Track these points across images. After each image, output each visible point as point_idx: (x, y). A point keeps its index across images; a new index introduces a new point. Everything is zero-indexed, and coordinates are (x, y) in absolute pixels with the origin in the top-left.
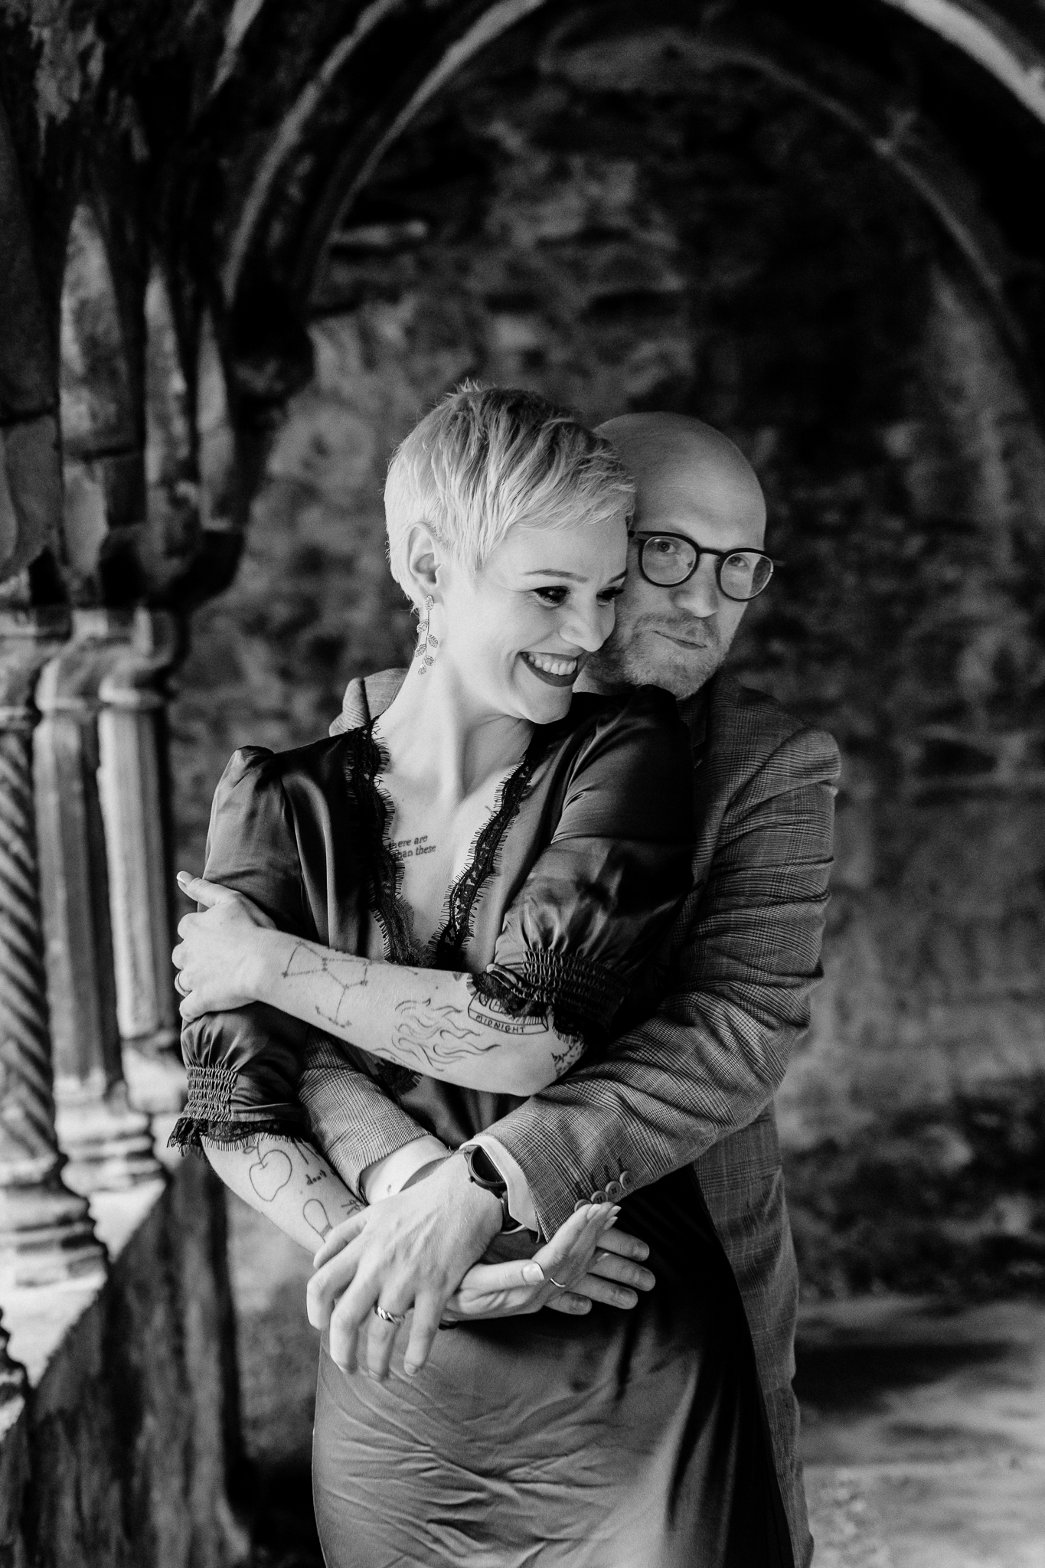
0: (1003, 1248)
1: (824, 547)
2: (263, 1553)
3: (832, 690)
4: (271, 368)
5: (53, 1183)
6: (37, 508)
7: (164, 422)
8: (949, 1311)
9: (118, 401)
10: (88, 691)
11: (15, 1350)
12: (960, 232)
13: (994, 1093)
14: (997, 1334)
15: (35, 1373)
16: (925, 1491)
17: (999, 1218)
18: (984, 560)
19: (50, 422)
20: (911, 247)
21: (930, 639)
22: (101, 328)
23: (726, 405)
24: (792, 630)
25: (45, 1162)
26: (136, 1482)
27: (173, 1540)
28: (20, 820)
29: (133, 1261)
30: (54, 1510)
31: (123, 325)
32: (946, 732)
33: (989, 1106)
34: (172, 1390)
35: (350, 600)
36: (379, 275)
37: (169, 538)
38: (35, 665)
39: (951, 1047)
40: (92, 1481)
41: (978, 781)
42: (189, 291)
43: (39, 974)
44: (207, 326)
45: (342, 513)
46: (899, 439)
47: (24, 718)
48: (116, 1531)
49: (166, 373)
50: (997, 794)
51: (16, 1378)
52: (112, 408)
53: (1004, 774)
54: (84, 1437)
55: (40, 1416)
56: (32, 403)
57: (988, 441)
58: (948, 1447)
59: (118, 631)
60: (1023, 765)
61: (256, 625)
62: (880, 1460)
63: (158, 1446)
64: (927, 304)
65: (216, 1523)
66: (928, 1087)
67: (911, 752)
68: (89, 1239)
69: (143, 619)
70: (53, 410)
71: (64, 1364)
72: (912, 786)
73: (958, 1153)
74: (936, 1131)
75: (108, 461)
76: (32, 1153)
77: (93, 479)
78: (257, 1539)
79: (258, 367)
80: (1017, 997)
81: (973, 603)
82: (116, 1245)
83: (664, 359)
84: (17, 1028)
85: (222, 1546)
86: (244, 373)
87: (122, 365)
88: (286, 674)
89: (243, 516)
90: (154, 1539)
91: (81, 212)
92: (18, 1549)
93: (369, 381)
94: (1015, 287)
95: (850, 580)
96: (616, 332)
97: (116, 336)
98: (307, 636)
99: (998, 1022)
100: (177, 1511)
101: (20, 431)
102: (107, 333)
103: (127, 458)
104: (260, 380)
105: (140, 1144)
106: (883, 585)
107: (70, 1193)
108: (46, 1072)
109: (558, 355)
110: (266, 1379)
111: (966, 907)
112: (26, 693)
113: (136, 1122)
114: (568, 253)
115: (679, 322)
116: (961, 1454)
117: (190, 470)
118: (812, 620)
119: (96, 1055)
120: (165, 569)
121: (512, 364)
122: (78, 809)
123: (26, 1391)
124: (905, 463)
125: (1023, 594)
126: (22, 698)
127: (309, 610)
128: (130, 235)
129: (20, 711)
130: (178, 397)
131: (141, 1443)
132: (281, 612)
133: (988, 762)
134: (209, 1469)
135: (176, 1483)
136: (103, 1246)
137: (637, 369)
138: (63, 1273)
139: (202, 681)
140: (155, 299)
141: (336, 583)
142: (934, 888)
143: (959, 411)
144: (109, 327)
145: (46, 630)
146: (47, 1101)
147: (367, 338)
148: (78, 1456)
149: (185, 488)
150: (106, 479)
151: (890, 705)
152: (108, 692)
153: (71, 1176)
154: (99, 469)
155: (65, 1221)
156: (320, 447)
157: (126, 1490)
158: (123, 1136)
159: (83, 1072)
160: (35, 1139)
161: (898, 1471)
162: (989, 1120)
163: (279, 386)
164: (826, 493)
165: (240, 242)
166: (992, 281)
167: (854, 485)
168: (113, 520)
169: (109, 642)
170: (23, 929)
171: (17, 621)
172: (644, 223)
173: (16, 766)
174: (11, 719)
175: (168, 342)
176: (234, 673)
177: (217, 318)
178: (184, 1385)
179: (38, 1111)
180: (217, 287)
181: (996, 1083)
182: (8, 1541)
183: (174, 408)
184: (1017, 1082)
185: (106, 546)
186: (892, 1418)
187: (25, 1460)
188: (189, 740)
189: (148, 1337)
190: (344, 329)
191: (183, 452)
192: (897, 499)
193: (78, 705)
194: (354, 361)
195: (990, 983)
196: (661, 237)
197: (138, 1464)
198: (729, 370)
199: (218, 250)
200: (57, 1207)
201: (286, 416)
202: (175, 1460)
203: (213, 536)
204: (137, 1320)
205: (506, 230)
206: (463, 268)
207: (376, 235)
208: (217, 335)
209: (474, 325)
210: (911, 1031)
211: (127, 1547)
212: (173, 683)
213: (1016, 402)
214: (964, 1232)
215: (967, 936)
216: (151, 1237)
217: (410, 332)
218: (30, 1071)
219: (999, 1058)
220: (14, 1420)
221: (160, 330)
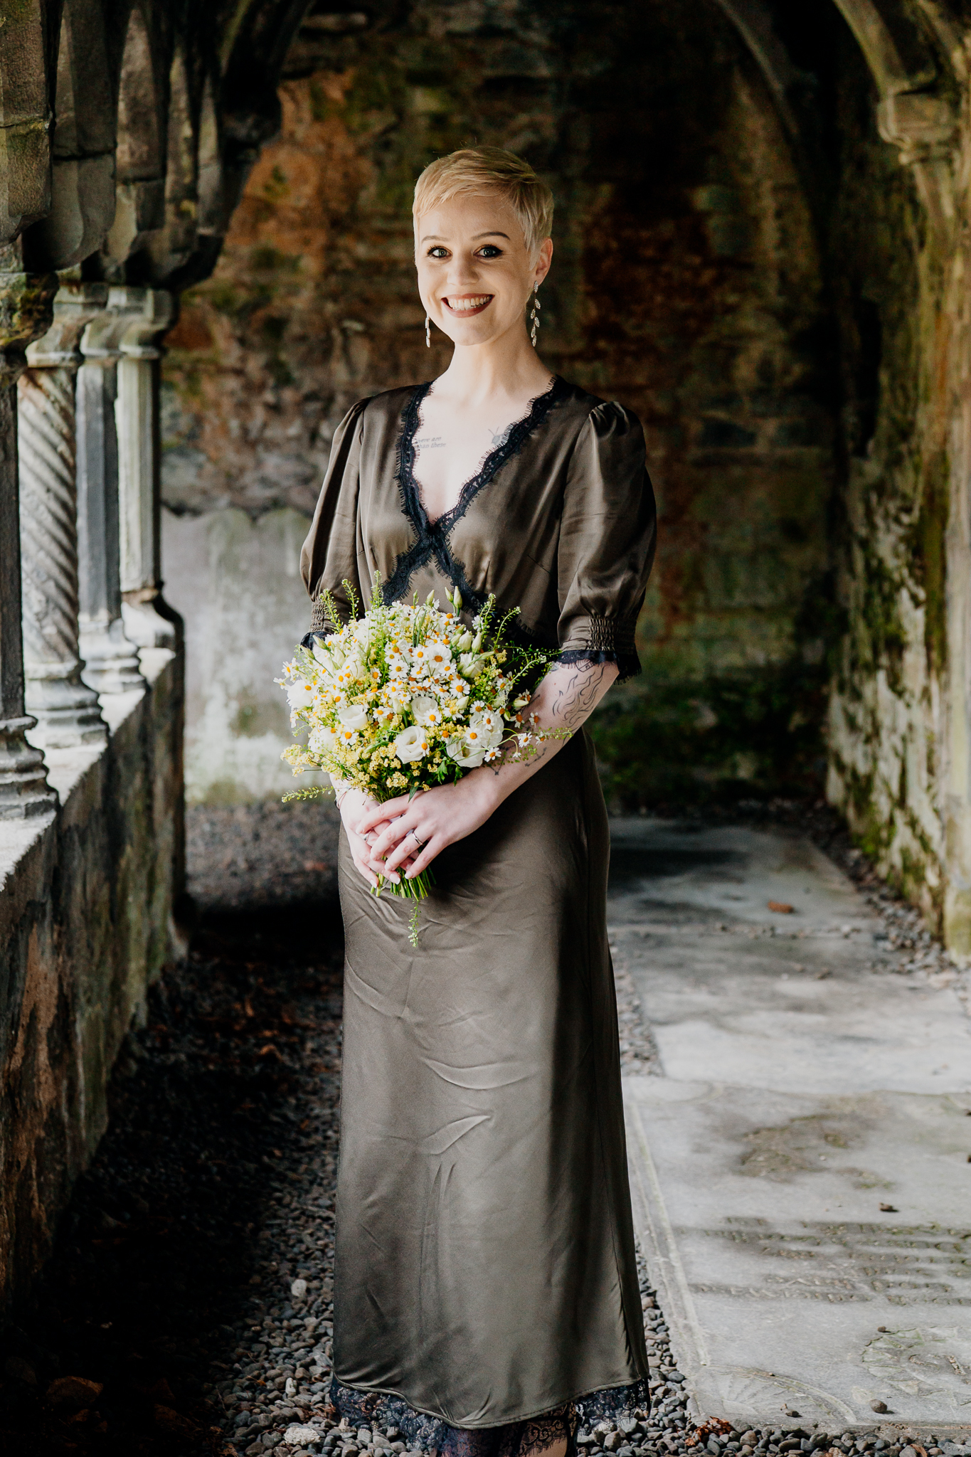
0: (735, 789)
1: (642, 273)
2: (196, 956)
3: (640, 380)
4: (250, 121)
5: (74, 679)
6: (97, 216)
7: (177, 158)
8: (692, 830)
9: (149, 143)
10: (111, 345)
11: (52, 781)
12: (756, 48)
13: (736, 677)
14: (725, 846)
15: (63, 798)
16: (661, 942)
17: (734, 767)
18: (758, 291)
19: (109, 159)
20: (720, 57)
21: (714, 346)
22: (141, 92)
23: (575, 167)
24: (615, 333)
25: (70, 664)
26: (119, 887)
27: (139, 933)
28: (65, 430)
29: (123, 739)
30: (70, 889)
31: (156, 91)
32: (721, 415)
33: (732, 686)
34: (144, 832)
35: (294, 290)
36: (329, 52)
37: (174, 239)
38: (81, 324)
39: (709, 642)
40: (94, 878)
41: (743, 450)
42: (197, 65)
43: (73, 537)
44: (208, 90)
45: (292, 226)
46: (702, 198)
47: (71, 359)
48: (105, 917)
49: (180, 123)
50: (755, 461)
51: (52, 798)
52: (145, 148)
53: (761, 448)
54: (89, 846)
55: (65, 826)
56: (98, 146)
57: (768, 203)
58: (681, 916)
59: (134, 303)
60: (773, 443)
61: (223, 304)
62: (632, 922)
63: (133, 867)
64: (730, 99)
65: (166, 932)
66: (691, 670)
67: (696, 428)
68: (97, 719)
69: (150, 295)
70: (111, 151)
71: (79, 796)
72: (694, 452)
73: (708, 718)
74: (693, 702)
75: (139, 184)
76: (62, 658)
77: (129, 197)
78: (192, 947)
79: (242, 119)
80: (758, 609)
81: (749, 323)
82: (114, 726)
83: (534, 127)
84: (56, 572)
85: (169, 947)
86: (232, 123)
87: (154, 119)
88: (242, 341)
89: (225, 226)
90: (128, 928)
91: (134, 13)
92: (49, 907)
93: (318, 128)
94: (793, 92)
95: (659, 299)
96: (502, 105)
97: (151, 98)
98: (261, 314)
99: (743, 626)
100: (142, 914)
101: (89, 164)
102: (145, 96)
103: (154, 183)
104: (242, 129)
105: (131, 663)
106: (682, 305)
107: (87, 688)
108: (74, 604)
109: (457, 119)
110: (201, 848)
111: (725, 543)
112: (74, 342)
113: (128, 648)
114: (470, 44)
115: (547, 100)
116: (689, 921)
117: (192, 193)
118: (629, 326)
119: (103, 600)
120: (170, 262)
121: (423, 123)
122: (100, 427)
123: (57, 806)
124: (706, 214)
125: (784, 318)
126: (71, 346)
127: (263, 296)
128: (163, 27)
129: (70, 355)
130: (186, 139)
131: (123, 863)
132: (242, 296)
133: (751, 438)
134: (163, 893)
135: (143, 896)
136: (106, 724)
137: (514, 134)
138: (79, 741)
139: (184, 345)
140: (177, 72)
141: (284, 276)
142: (704, 527)
143: (748, 180)
144: (146, 91)
145: (90, 300)
146: (74, 624)
147: (318, 98)
148: (86, 860)
149: (187, 205)
150: (138, 196)
151: (681, 392)
152: (124, 347)
153: (86, 677)
154: (133, 191)
155: (82, 706)
156: (277, 175)
157: (112, 891)
158: (118, 657)
159: (93, 611)
160: (63, 649)
161: (643, 929)
162: (733, 697)
163: (255, 134)
164: (645, 234)
165: (234, 29)
166: (777, 86)
167: (667, 229)
168: (140, 227)
169: (128, 310)
170: (64, 505)
171: (71, 292)
172: (527, 26)
173: (64, 392)
174: (63, 359)
175: (182, 101)
176: (207, 339)
177: (215, 82)
178: (151, 831)
179: (67, 630)
180: (215, 61)
181: (738, 669)
182: (43, 901)
183: (183, 147)
184: (754, 670)
185: (135, 242)
186: (644, 896)
187: (54, 852)
188: (171, 386)
189: (131, 792)
190: (301, 89)
191: (187, 180)
192: (697, 241)
193: (104, 353)
194: (307, 115)
195: (739, 598)
196: (537, 37)
197: (120, 875)
198: (582, 139)
199: (217, 34)
200: (76, 695)
201: (258, 155)
202: (142, 879)
203: (203, 238)
204: (123, 779)
205: (425, 23)
206: (392, 50)
207: (329, 21)
208: (213, 95)
209: (397, 92)
210: (681, 630)
211: (111, 928)
212: (165, 344)
213: (788, 177)
214: (708, 776)
215: (725, 561)
216: (135, 724)
217: (348, 94)
218: (63, 603)
219: (743, 654)
220: (50, 824)
221: (178, 92)
